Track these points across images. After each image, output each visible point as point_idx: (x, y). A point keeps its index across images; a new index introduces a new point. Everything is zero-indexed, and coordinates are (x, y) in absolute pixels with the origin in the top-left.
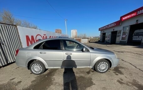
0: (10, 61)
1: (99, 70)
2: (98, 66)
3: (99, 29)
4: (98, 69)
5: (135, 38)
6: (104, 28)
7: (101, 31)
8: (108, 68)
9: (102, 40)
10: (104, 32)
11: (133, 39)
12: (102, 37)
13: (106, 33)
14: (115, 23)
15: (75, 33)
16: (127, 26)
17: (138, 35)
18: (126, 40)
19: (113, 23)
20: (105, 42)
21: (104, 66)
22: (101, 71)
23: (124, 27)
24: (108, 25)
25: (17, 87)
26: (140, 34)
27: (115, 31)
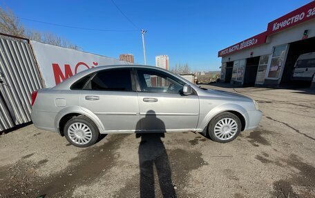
0: (19, 121)
1: (218, 137)
2: (216, 127)
3: (220, 52)
4: (216, 134)
5: (299, 73)
6: (231, 50)
7: (223, 56)
8: (236, 131)
9: (224, 79)
10: (231, 60)
11: (294, 76)
12: (225, 72)
13: (235, 63)
14: (255, 37)
15: (165, 63)
16: (283, 46)
17: (306, 64)
18: (279, 77)
19: (251, 38)
20: (232, 82)
21: (228, 126)
22: (222, 139)
23: (274, 48)
24: (239, 44)
25: (37, 170)
26: (309, 62)
27: (254, 56)
